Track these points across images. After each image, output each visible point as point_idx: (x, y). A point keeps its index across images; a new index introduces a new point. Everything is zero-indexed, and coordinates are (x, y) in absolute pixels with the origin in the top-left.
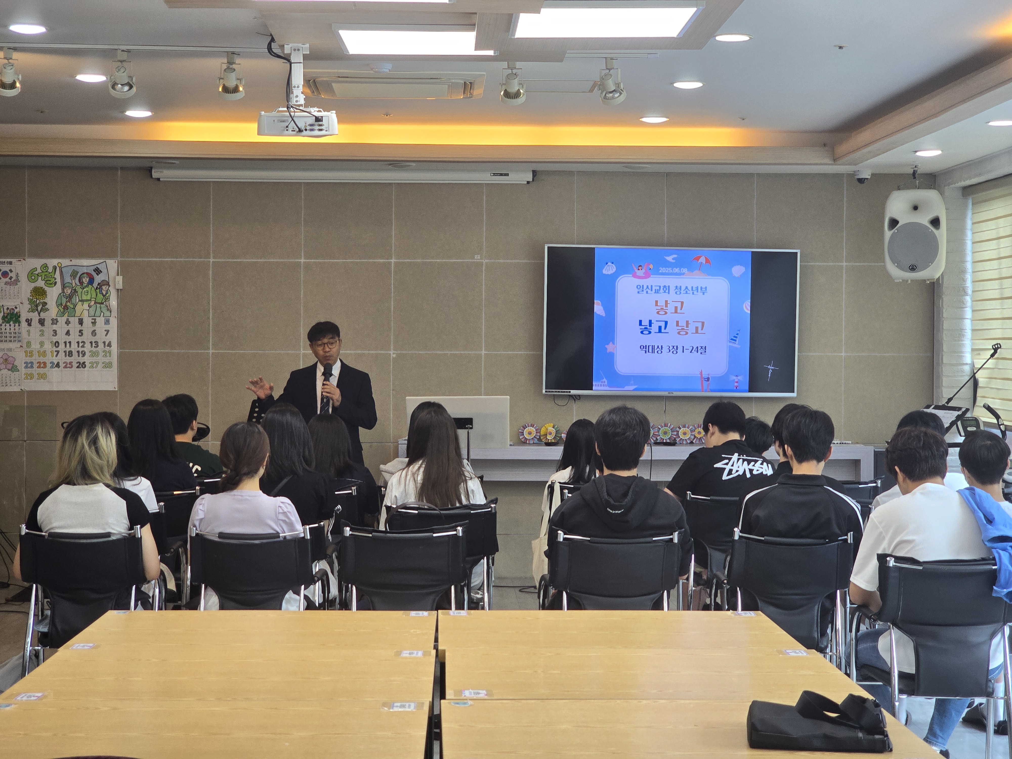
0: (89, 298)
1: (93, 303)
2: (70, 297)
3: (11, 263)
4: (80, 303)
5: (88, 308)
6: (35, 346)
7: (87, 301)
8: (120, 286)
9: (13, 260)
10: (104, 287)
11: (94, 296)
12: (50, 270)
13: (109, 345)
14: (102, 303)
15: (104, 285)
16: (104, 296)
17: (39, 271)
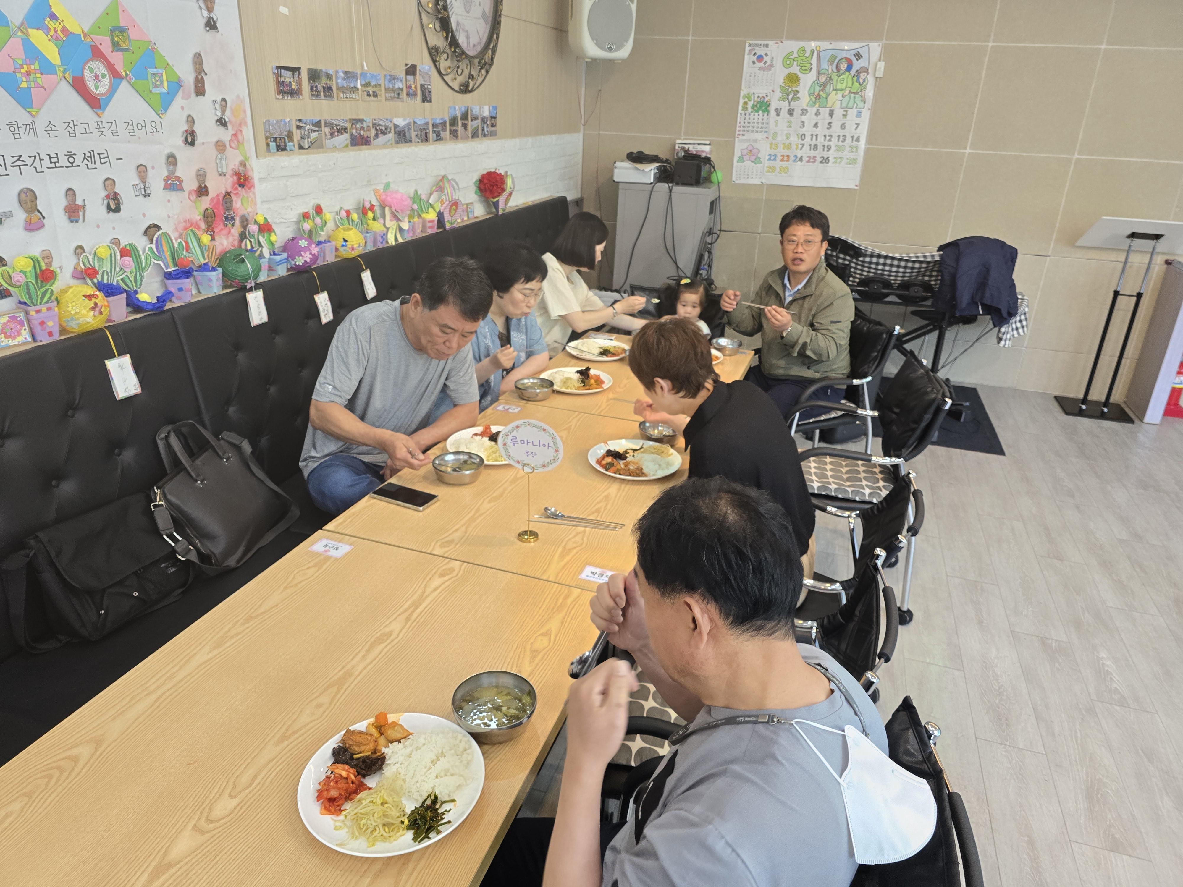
0: (844, 86)
1: (847, 92)
2: (824, 86)
3: (767, 46)
4: (834, 92)
5: (841, 98)
6: (781, 138)
7: (842, 90)
8: (880, 74)
9: (771, 43)
10: (862, 75)
11: (850, 84)
12: (807, 55)
13: (858, 140)
14: (857, 93)
15: (862, 72)
16: (861, 85)
17: (795, 55)
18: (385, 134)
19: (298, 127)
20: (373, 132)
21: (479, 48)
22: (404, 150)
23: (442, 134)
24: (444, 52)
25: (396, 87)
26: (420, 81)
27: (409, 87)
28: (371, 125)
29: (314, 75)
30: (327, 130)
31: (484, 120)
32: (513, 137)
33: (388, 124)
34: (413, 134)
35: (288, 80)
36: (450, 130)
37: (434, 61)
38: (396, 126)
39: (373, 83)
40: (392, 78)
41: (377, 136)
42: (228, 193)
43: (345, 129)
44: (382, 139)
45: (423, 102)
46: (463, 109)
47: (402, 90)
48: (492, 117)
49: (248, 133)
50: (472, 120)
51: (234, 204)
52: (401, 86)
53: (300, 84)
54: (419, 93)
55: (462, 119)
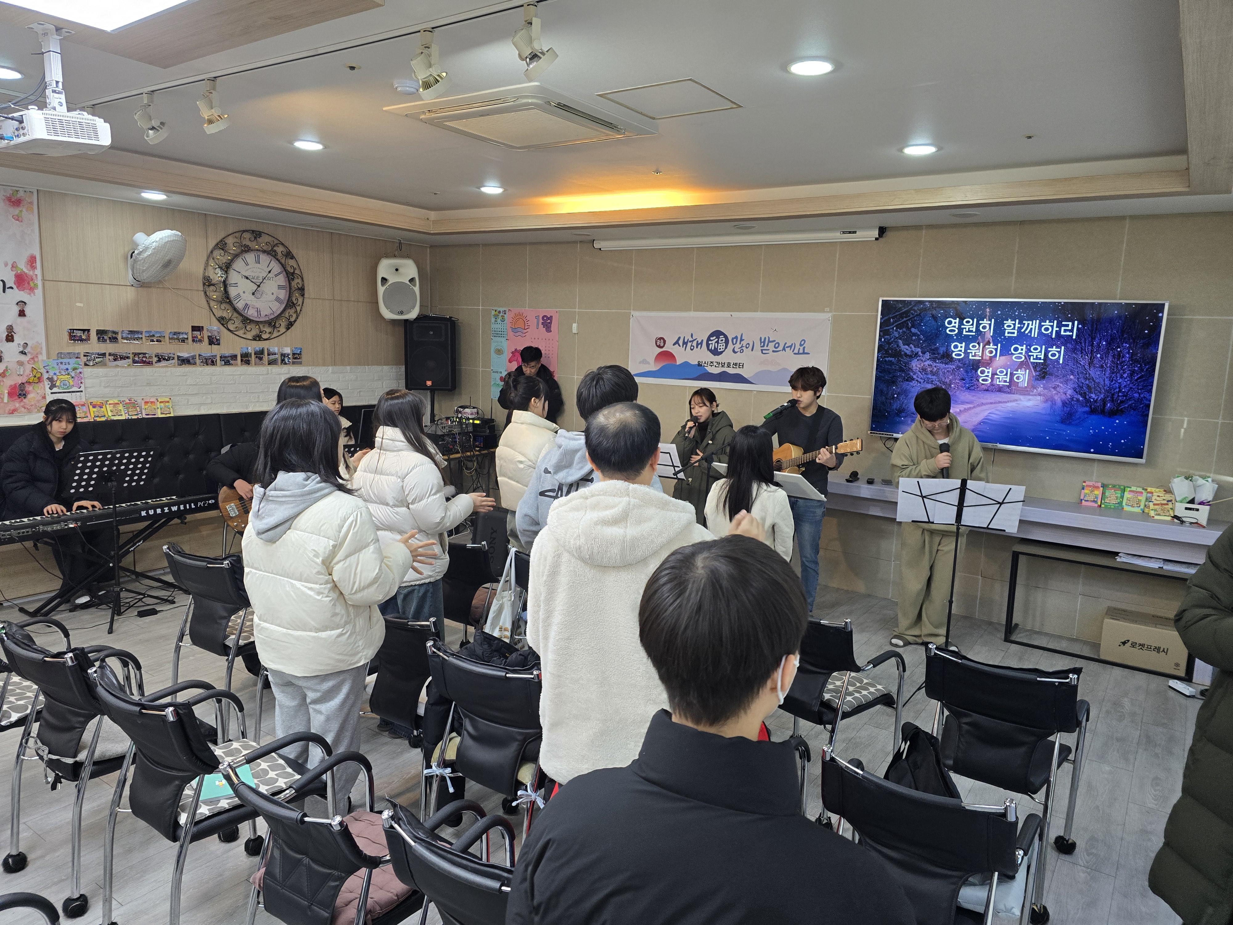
8: (575, 331)
18: (167, 360)
19: (85, 356)
20: (155, 359)
21: (272, 317)
22: (186, 369)
23: (231, 362)
24: (230, 319)
25: (181, 337)
26: (206, 334)
27: (197, 337)
28: (154, 356)
29: (101, 333)
30: (111, 358)
31: (283, 355)
32: (324, 365)
33: (172, 356)
34: (198, 361)
35: (79, 335)
36: (242, 361)
37: (223, 324)
38: (178, 357)
39: (156, 336)
40: (175, 333)
41: (159, 361)
42: (23, 384)
43: (128, 358)
44: (163, 363)
45: (210, 344)
46: (258, 349)
47: (187, 338)
48: (294, 354)
49: (43, 357)
50: (269, 355)
51: (27, 389)
52: (186, 337)
53: (89, 336)
54: (206, 340)
55: (255, 354)
